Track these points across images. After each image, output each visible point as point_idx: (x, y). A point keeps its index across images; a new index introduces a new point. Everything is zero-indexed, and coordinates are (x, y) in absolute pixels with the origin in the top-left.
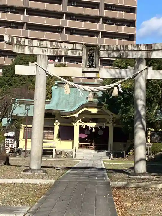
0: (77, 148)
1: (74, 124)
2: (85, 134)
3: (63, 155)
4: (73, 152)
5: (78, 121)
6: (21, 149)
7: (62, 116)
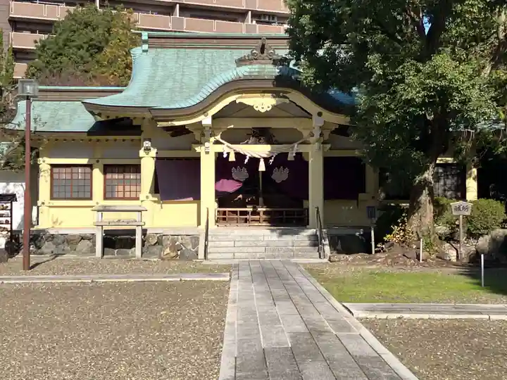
0: (212, 225)
1: (198, 149)
2: (233, 179)
3: (168, 251)
4: (198, 238)
5: (212, 139)
6: (43, 231)
7: (160, 124)
